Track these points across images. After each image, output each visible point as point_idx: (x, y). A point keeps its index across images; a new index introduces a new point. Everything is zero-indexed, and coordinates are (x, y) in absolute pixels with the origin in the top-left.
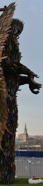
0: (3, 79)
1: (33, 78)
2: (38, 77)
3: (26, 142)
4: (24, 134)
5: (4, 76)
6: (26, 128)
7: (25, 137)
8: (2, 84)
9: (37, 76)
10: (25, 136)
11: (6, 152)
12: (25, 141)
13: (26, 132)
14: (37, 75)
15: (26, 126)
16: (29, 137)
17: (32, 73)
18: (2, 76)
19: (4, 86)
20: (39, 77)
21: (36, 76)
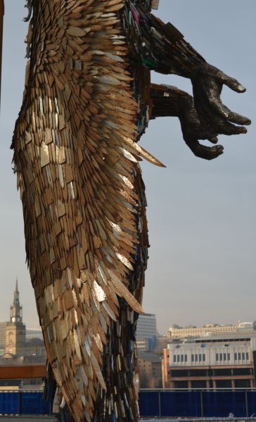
0: (124, 84)
1: (219, 91)
2: (240, 88)
3: (15, 357)
4: (8, 324)
5: (126, 69)
6: (17, 300)
7: (13, 338)
8: (119, 102)
9: (238, 84)
10: (14, 332)
11: (116, 399)
12: (12, 350)
13: (17, 316)
14: (236, 81)
15: (17, 293)
16: (29, 337)
17: (214, 71)
18: (122, 71)
19: (127, 111)
20: (244, 91)
21: (233, 85)
